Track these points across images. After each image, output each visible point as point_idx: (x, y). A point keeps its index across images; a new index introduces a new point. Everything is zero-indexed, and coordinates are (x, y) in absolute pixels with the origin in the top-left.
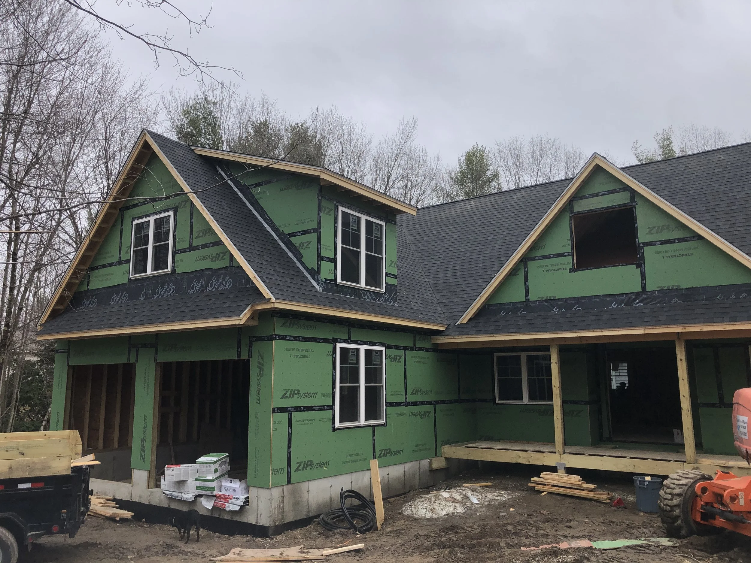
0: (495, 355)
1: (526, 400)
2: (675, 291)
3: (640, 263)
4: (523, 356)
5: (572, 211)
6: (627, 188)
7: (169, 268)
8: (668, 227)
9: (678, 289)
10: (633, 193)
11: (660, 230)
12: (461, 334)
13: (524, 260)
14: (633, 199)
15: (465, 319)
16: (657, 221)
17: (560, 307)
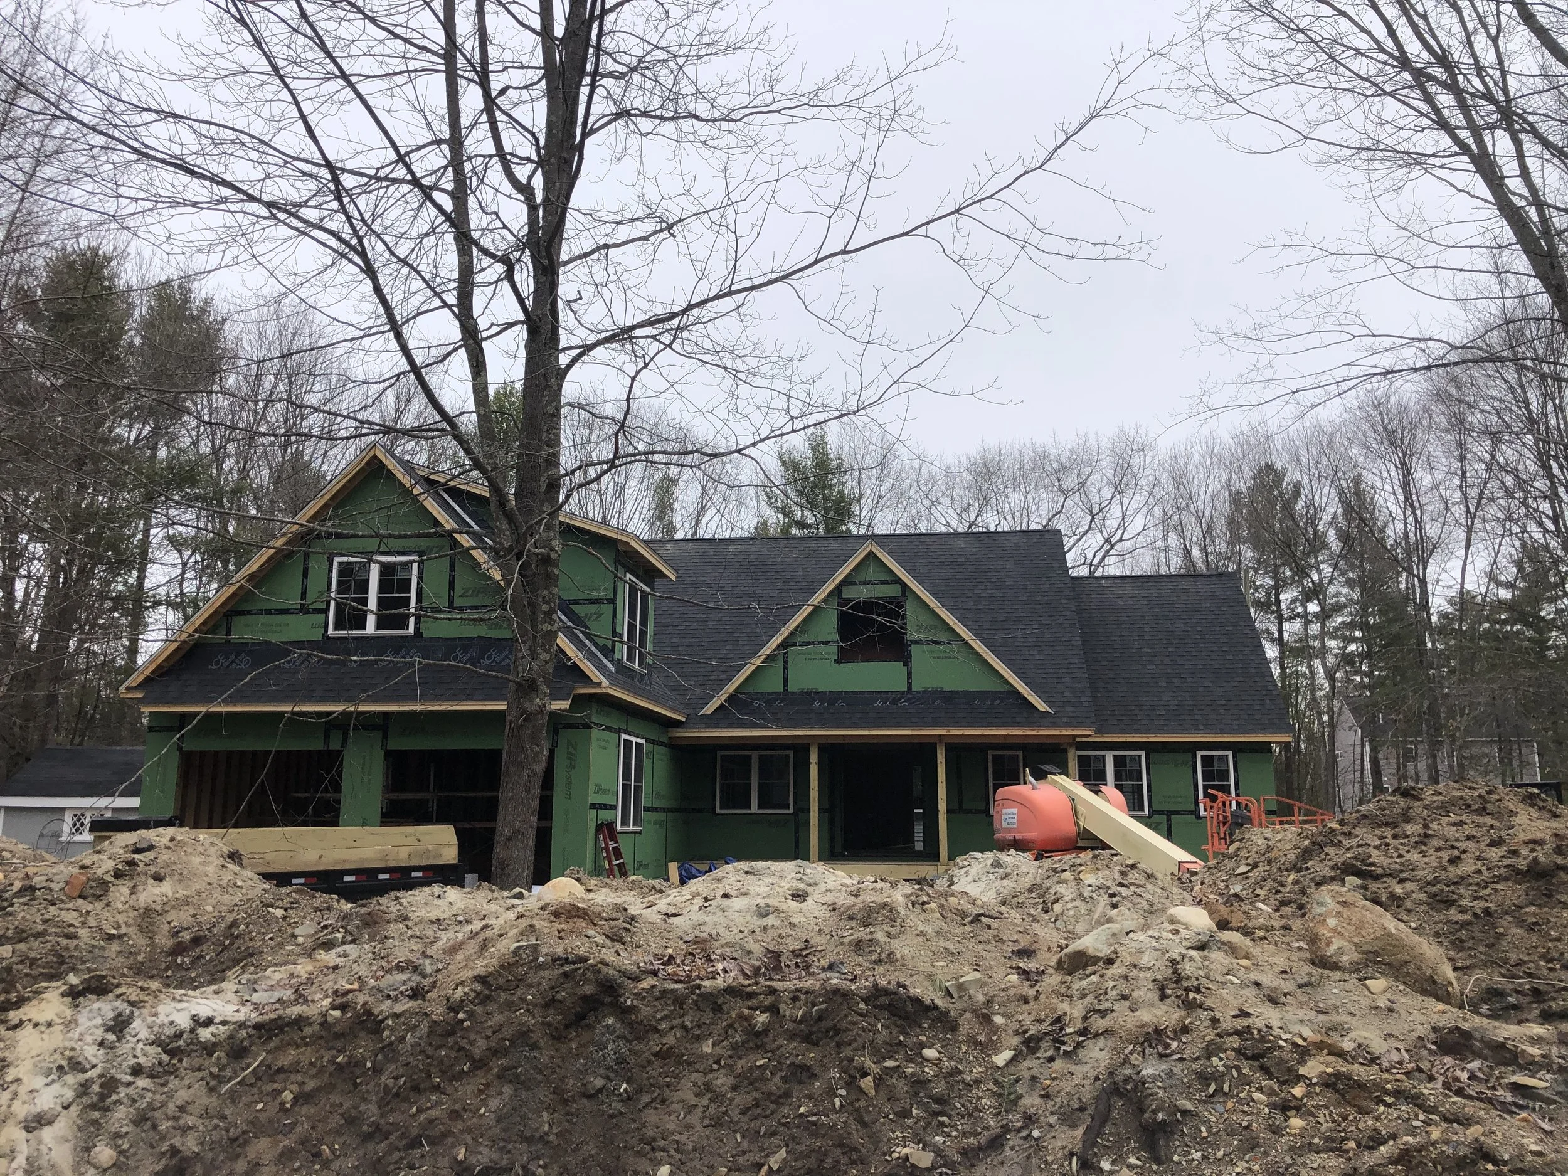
0: (719, 753)
1: (754, 809)
2: (940, 693)
3: (906, 661)
4: (755, 755)
5: (840, 596)
6: (898, 581)
7: (411, 630)
8: (936, 627)
9: (942, 692)
10: (904, 586)
11: (928, 629)
12: (708, 726)
13: (784, 645)
14: (904, 593)
15: (710, 709)
16: (925, 619)
17: (822, 701)
